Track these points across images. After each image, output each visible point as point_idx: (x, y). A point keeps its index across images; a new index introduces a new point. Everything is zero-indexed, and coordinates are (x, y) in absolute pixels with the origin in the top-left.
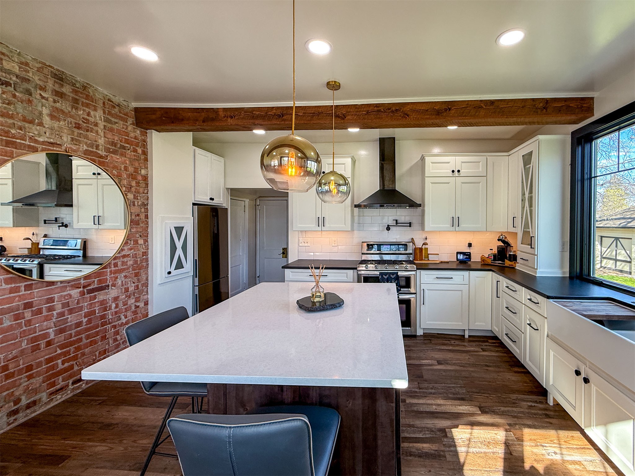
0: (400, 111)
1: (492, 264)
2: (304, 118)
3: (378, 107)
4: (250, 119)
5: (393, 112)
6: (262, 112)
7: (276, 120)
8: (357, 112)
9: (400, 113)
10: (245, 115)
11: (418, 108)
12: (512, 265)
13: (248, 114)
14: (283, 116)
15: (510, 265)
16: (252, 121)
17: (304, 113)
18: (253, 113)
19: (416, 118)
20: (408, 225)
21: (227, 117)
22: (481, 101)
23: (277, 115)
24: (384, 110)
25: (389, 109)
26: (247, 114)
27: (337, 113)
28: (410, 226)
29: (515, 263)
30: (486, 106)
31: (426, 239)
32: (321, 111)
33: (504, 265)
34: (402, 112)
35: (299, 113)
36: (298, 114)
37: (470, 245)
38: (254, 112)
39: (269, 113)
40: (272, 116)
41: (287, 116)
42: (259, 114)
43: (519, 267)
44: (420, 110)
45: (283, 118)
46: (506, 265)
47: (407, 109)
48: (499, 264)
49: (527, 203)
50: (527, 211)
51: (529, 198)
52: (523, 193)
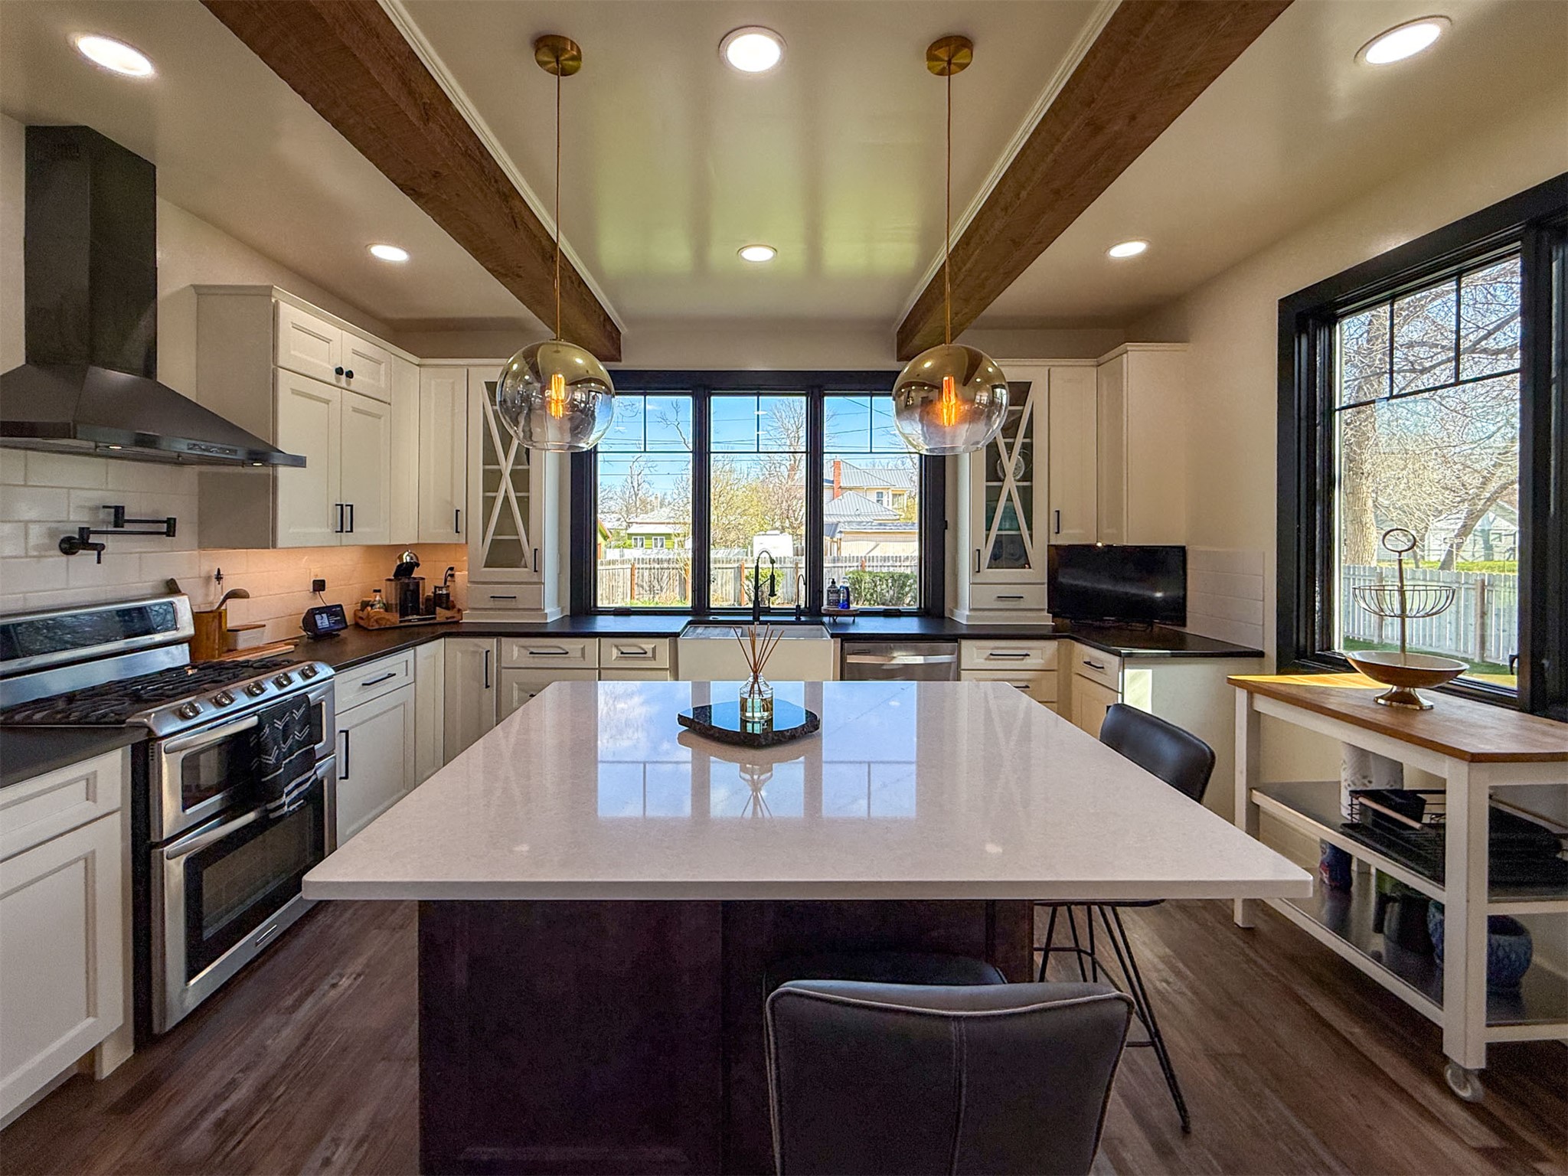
1: (402, 624)
12: (453, 617)
15: (447, 618)
20: (164, 528)
28: (171, 531)
29: (458, 610)
31: (219, 577)
33: (435, 622)
37: (319, 586)
43: (469, 616)
46: (439, 619)
48: (419, 620)
49: (506, 483)
50: (506, 499)
51: (514, 474)
52: (490, 456)
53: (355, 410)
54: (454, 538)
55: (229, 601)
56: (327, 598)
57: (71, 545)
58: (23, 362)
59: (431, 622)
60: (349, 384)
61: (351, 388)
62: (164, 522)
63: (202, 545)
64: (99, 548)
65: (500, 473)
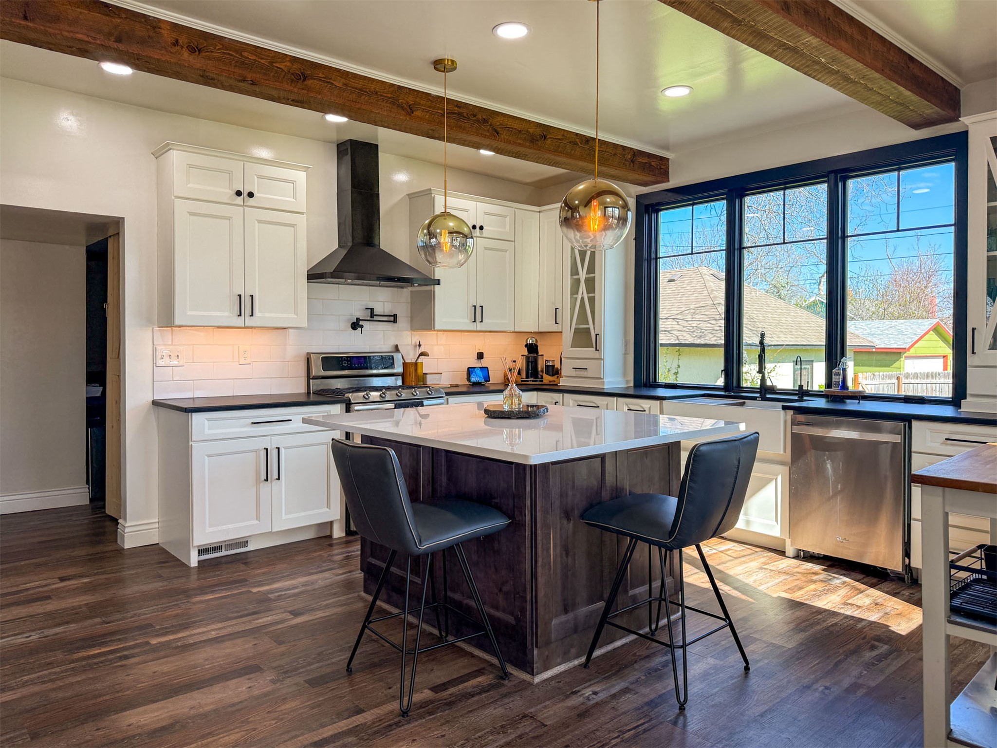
0: (488, 123)
2: (345, 95)
3: (459, 107)
4: (235, 66)
5: (478, 121)
6: (262, 59)
7: (292, 83)
8: (430, 107)
9: (488, 127)
10: (225, 53)
11: (510, 123)
12: (554, 381)
13: (231, 53)
14: (305, 79)
15: (550, 382)
16: (240, 72)
17: (345, 84)
18: (241, 55)
19: (507, 140)
20: (392, 319)
21: (182, 47)
22: (577, 134)
23: (292, 74)
24: (467, 114)
25: (474, 116)
26: (229, 54)
27: (400, 101)
28: (395, 321)
29: (558, 377)
30: (581, 144)
31: (420, 346)
32: (375, 89)
33: (542, 383)
34: (491, 125)
35: (334, 80)
36: (334, 83)
37: (480, 356)
38: (245, 54)
39: (277, 65)
40: (283, 74)
41: (311, 81)
42: (255, 60)
43: (564, 381)
44: (512, 128)
45: (306, 83)
46: (545, 382)
47: (497, 121)
48: (533, 381)
49: (583, 287)
50: (582, 299)
51: (587, 280)
52: (575, 272)
53: (486, 249)
54: (556, 328)
55: (420, 357)
56: (484, 363)
57: (355, 325)
58: (337, 247)
59: (540, 383)
60: (481, 234)
61: (484, 235)
62: (392, 316)
63: (413, 328)
64: (362, 327)
65: (578, 281)
